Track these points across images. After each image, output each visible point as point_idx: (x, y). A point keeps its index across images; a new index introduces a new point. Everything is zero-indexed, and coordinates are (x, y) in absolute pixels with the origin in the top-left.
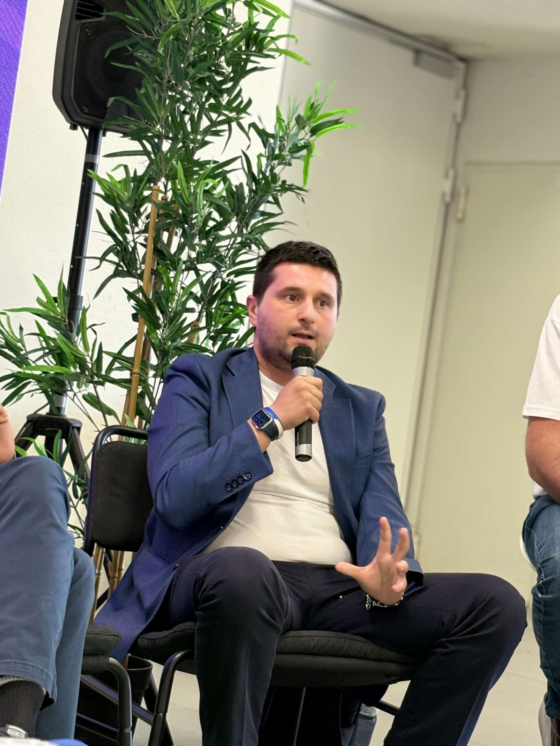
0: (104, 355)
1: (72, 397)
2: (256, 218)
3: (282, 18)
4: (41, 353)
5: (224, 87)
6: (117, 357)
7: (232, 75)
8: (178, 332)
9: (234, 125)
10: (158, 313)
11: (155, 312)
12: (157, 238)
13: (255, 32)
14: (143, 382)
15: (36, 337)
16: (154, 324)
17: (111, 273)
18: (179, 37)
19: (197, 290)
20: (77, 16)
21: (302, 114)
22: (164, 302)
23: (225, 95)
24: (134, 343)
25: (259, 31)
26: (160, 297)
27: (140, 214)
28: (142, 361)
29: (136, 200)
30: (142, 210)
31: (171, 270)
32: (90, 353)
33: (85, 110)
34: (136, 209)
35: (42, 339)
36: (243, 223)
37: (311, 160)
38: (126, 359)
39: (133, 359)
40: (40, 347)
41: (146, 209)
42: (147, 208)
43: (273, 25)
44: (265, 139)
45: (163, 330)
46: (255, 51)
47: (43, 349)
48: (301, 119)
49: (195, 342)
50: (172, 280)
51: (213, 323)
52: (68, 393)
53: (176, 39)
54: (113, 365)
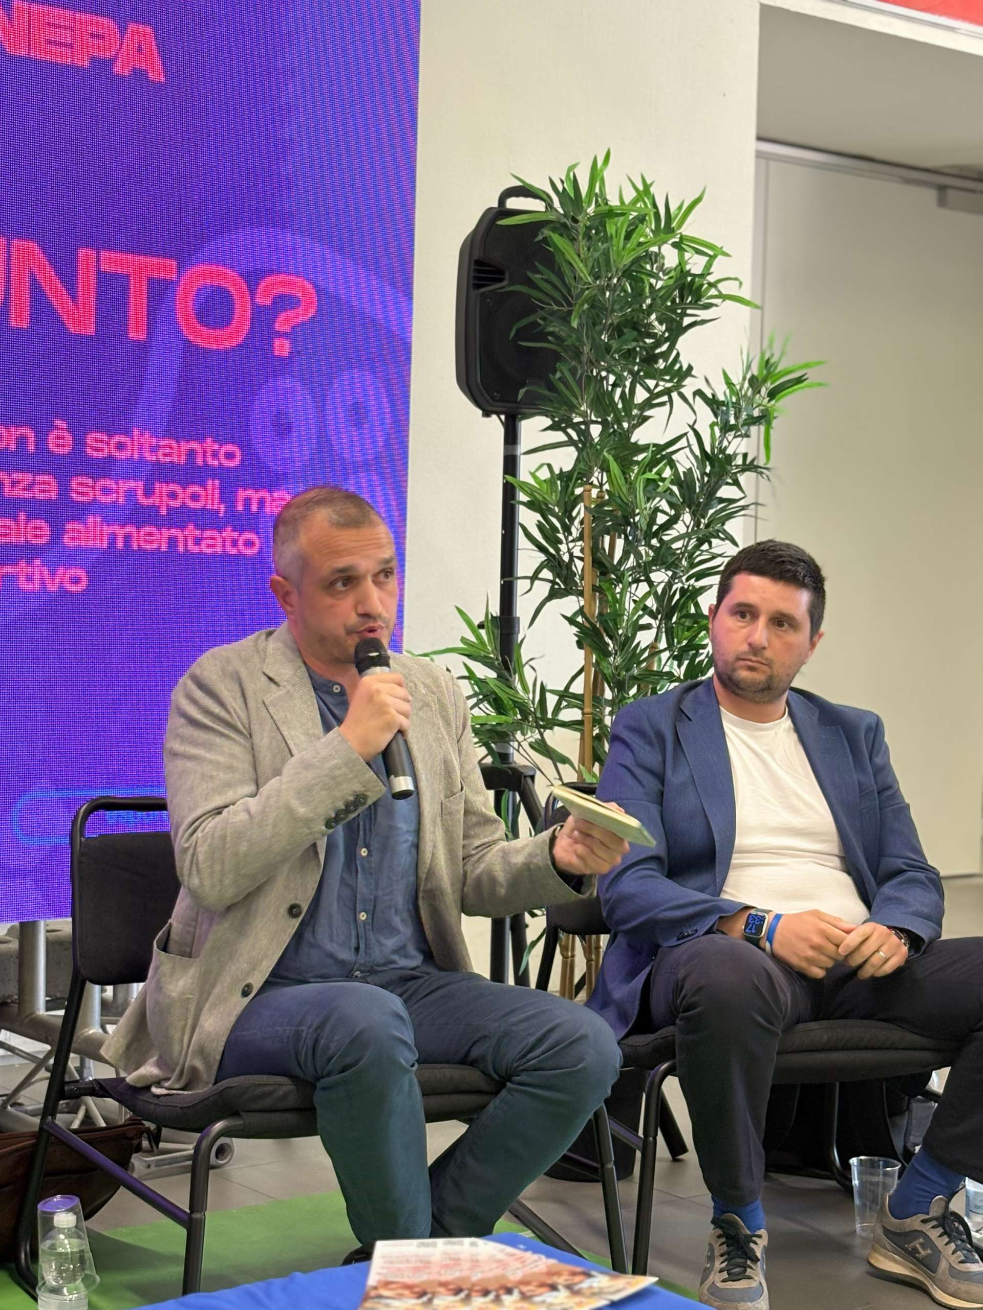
0: (548, 695)
1: (517, 748)
2: (713, 508)
3: (720, 257)
4: (474, 700)
5: (658, 351)
6: (564, 695)
7: (667, 334)
8: (633, 657)
9: (674, 395)
10: (607, 639)
11: (603, 636)
12: (596, 549)
13: (689, 279)
14: (598, 721)
15: (467, 681)
16: (604, 653)
17: (546, 594)
18: (596, 303)
19: (651, 603)
20: (474, 284)
21: (756, 373)
22: (611, 625)
23: (661, 361)
24: (583, 675)
25: (695, 276)
26: (606, 621)
27: (572, 520)
28: (593, 697)
29: (566, 503)
30: (574, 514)
31: (616, 586)
32: (531, 696)
33: (497, 396)
34: (567, 514)
35: (473, 682)
36: (697, 515)
37: (772, 432)
38: (575, 696)
39: (583, 695)
40: (472, 693)
41: (579, 513)
42: (580, 511)
43: (711, 265)
44: (715, 407)
45: (614, 658)
46: (691, 302)
47: (476, 695)
48: (755, 380)
49: (655, 668)
50: (618, 596)
51: (676, 640)
52: (512, 743)
53: (592, 306)
54: (561, 704)
